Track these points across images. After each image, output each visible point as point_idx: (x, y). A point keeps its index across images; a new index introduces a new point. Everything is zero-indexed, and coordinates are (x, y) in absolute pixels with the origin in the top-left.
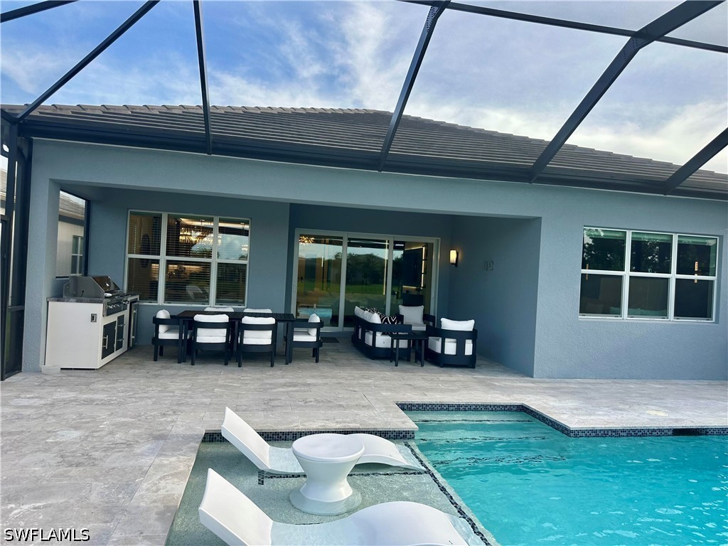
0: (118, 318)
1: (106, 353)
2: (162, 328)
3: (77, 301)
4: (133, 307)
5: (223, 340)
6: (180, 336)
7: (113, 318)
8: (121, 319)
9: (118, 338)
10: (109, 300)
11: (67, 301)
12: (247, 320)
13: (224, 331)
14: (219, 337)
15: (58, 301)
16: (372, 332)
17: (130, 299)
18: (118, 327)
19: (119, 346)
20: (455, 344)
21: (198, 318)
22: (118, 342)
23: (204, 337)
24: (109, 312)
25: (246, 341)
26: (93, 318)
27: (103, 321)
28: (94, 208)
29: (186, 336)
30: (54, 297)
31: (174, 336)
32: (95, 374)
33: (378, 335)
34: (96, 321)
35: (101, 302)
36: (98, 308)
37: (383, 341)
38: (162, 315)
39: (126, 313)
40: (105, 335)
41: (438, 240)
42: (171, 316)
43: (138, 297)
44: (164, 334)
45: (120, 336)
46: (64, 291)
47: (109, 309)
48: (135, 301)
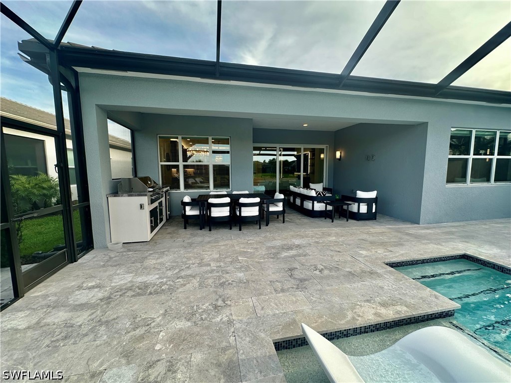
0: (159, 203)
1: (152, 229)
2: (188, 208)
3: (129, 196)
4: (167, 195)
5: (228, 214)
6: (200, 212)
7: (156, 204)
8: (160, 204)
9: (160, 216)
10: (151, 193)
11: (122, 196)
12: (243, 200)
13: (228, 208)
14: (225, 212)
15: (114, 196)
16: (312, 202)
17: (165, 190)
18: (159, 209)
19: (161, 220)
20: (366, 206)
21: (211, 201)
22: (160, 218)
23: (216, 213)
24: (152, 201)
25: (243, 214)
26: (141, 206)
27: (148, 208)
28: (136, 134)
29: (203, 212)
30: (111, 194)
31: (195, 212)
32: (147, 246)
33: (315, 202)
34: (144, 209)
35: (146, 195)
36: (145, 200)
37: (319, 207)
38: (187, 199)
39: (163, 199)
40: (151, 217)
41: (327, 146)
42: (192, 199)
43: (169, 188)
44: (189, 211)
45: (161, 214)
46: (118, 188)
47: (152, 200)
48: (167, 191)
